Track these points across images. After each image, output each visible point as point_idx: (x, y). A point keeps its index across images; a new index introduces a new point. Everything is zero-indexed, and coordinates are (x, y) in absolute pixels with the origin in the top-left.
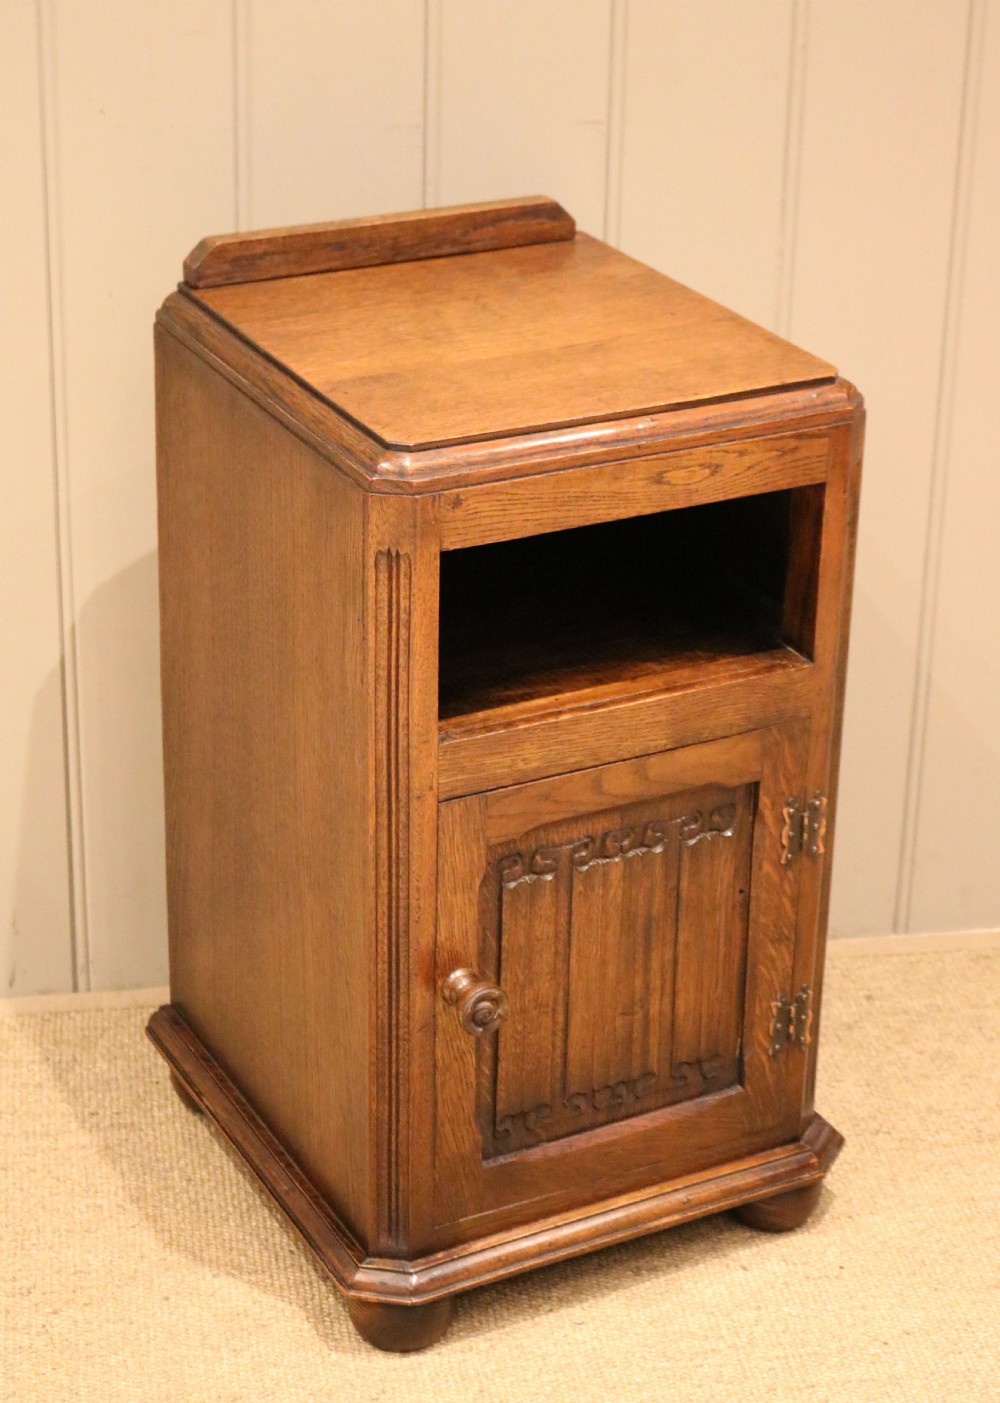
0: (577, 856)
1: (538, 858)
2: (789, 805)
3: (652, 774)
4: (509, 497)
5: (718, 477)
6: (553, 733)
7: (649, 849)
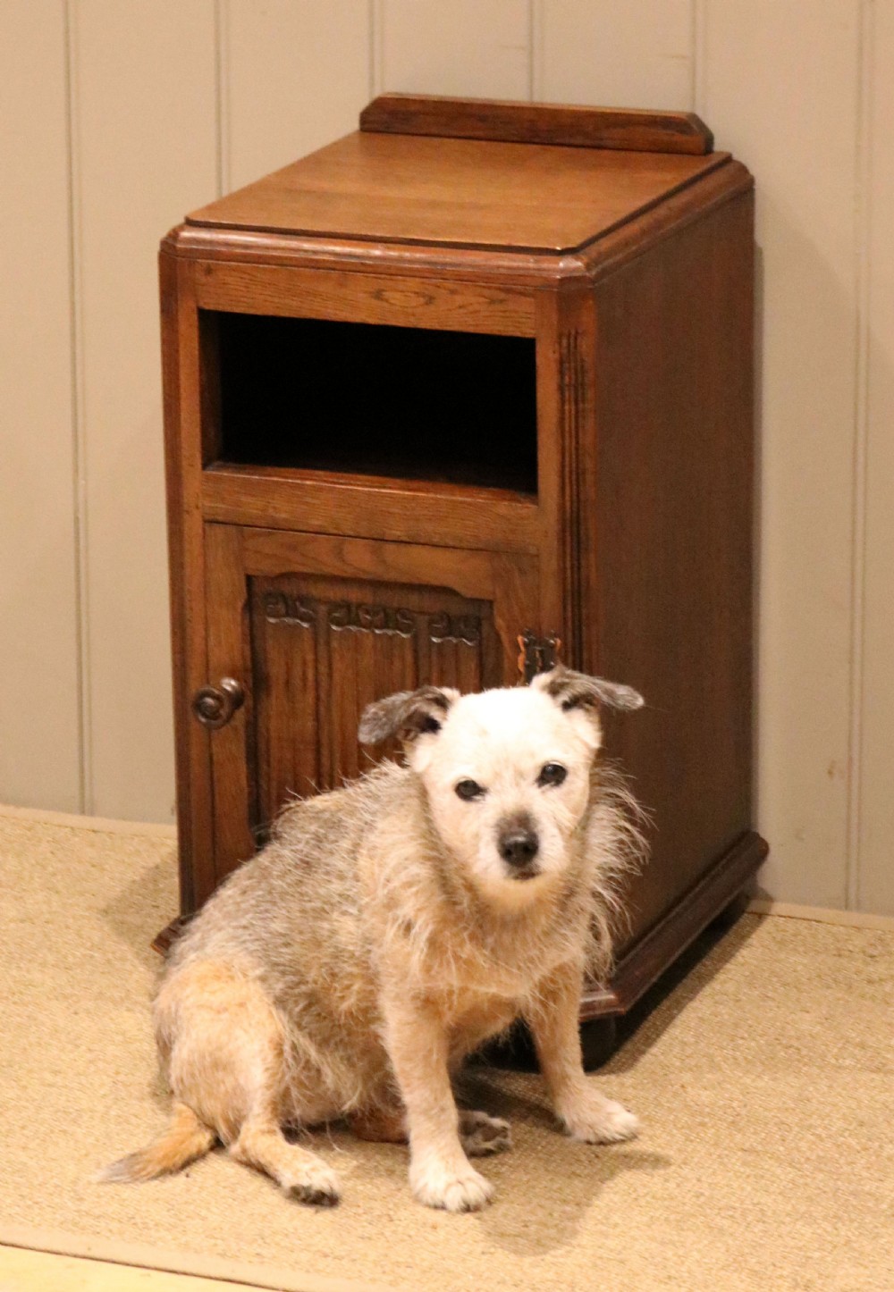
0: (333, 615)
1: (299, 604)
3: (388, 560)
4: (251, 277)
5: (432, 308)
7: (398, 632)
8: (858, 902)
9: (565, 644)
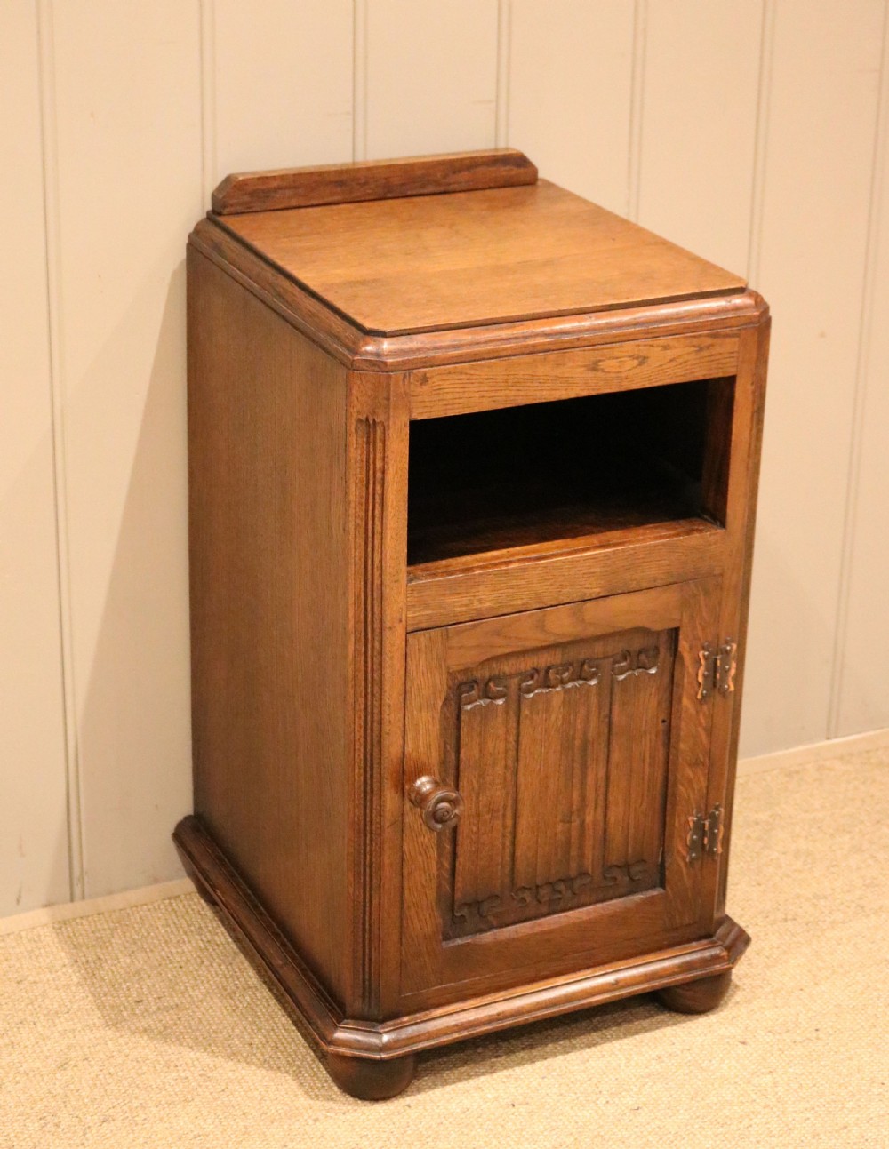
0: (524, 684)
1: (491, 685)
2: (704, 648)
3: (587, 618)
4: (468, 376)
5: (644, 367)
6: (503, 579)
7: (586, 681)
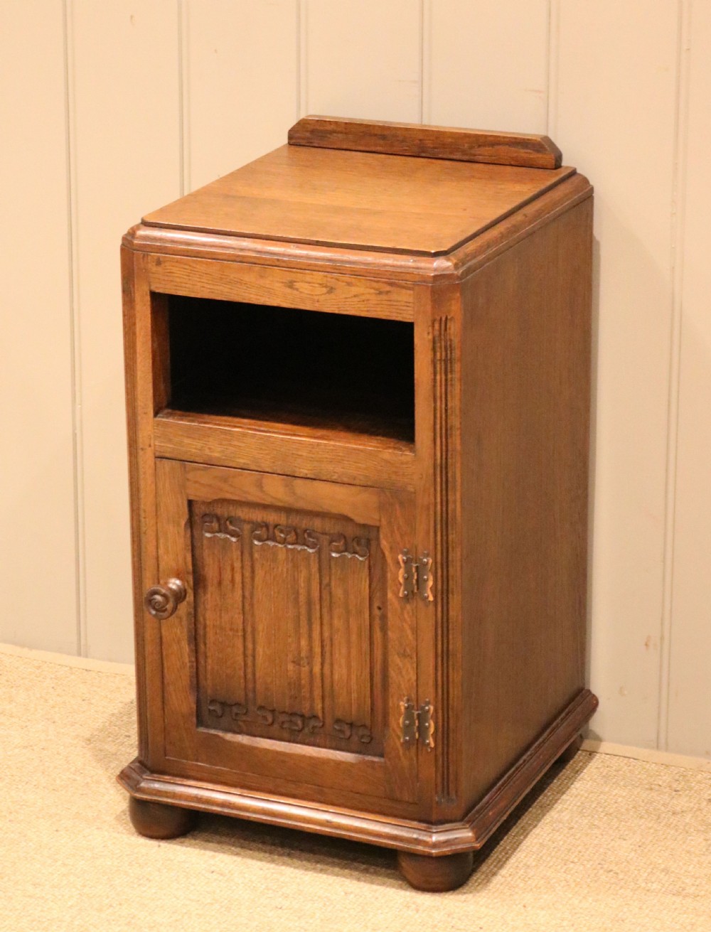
0: (254, 532)
1: (229, 523)
2: (402, 553)
3: (297, 492)
4: (191, 268)
5: (332, 296)
7: (306, 548)
8: (667, 744)
9: (435, 562)
